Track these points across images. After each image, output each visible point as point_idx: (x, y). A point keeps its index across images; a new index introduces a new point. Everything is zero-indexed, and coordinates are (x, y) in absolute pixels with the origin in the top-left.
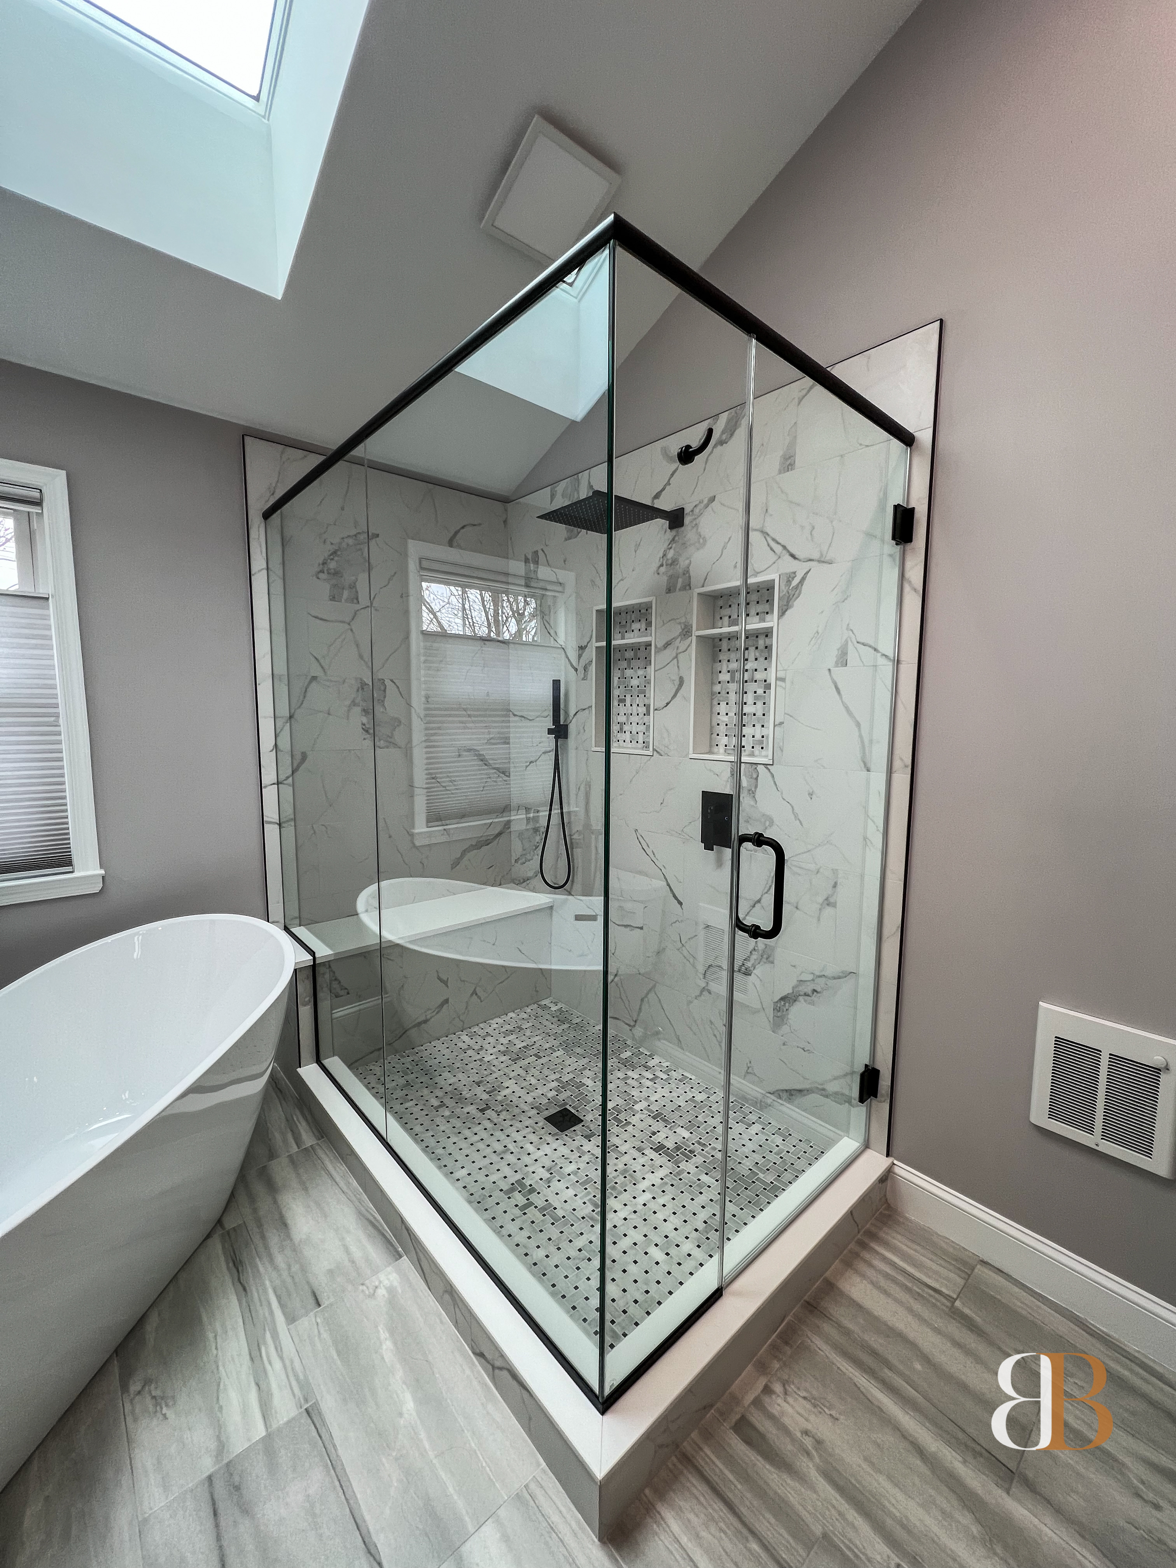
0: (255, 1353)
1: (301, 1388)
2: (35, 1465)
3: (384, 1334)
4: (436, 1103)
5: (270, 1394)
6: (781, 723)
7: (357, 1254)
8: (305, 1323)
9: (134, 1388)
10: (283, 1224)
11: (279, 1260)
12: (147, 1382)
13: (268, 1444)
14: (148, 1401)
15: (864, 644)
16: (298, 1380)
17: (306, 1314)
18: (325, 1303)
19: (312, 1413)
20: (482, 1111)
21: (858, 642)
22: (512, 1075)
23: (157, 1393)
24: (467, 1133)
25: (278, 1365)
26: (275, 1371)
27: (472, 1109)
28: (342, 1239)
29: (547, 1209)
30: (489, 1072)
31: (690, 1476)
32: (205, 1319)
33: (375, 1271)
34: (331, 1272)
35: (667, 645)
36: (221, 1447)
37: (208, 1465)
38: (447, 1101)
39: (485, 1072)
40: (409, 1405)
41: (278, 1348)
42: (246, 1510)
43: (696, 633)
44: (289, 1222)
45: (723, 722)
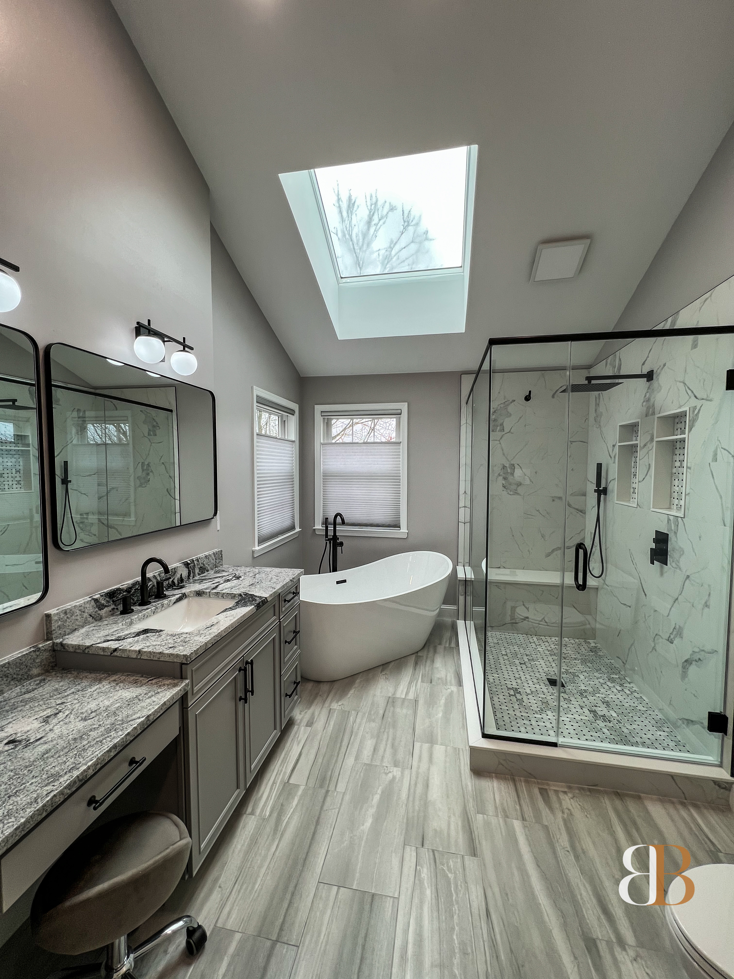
0: (410, 683)
1: (417, 695)
2: (361, 674)
3: (444, 698)
4: (504, 653)
5: (409, 692)
6: (689, 494)
7: (449, 679)
8: (425, 684)
9: (383, 673)
10: (433, 661)
11: (427, 669)
12: (386, 674)
13: (404, 700)
14: (384, 678)
15: (725, 449)
16: (417, 693)
17: (427, 683)
18: (433, 683)
19: (416, 701)
20: (521, 664)
21: (722, 448)
22: (545, 659)
23: (387, 677)
24: (508, 666)
25: (414, 688)
26: (413, 689)
27: (517, 662)
28: (447, 673)
29: (521, 701)
30: (536, 653)
31: (511, 783)
32: (403, 670)
33: (451, 685)
34: (439, 679)
35: (645, 445)
36: (394, 694)
37: (390, 695)
38: (509, 655)
39: (534, 653)
40: (440, 715)
41: (416, 685)
42: (394, 707)
43: (656, 439)
44: (435, 662)
45: (676, 490)
